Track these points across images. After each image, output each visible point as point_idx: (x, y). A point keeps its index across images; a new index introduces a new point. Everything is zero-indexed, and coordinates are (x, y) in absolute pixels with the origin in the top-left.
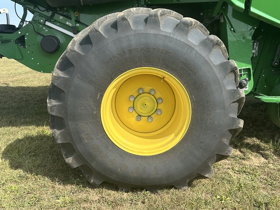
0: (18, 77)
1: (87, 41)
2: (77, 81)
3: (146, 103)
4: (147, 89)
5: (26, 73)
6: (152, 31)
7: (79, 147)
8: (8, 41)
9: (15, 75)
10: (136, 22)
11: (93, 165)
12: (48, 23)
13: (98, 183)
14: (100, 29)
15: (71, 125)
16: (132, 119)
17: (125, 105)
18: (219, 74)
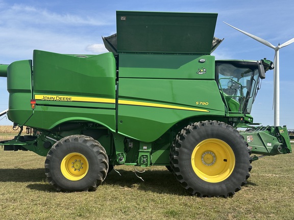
0: (25, 163)
1: (57, 146)
2: (54, 157)
3: (78, 165)
4: (78, 160)
5: (35, 156)
6: (76, 142)
7: (54, 178)
8: (30, 144)
9: (22, 162)
10: (72, 140)
11: (58, 184)
12: (47, 137)
13: (59, 190)
14: (61, 142)
15: (51, 171)
16: (73, 170)
17: (71, 166)
18: (96, 154)
